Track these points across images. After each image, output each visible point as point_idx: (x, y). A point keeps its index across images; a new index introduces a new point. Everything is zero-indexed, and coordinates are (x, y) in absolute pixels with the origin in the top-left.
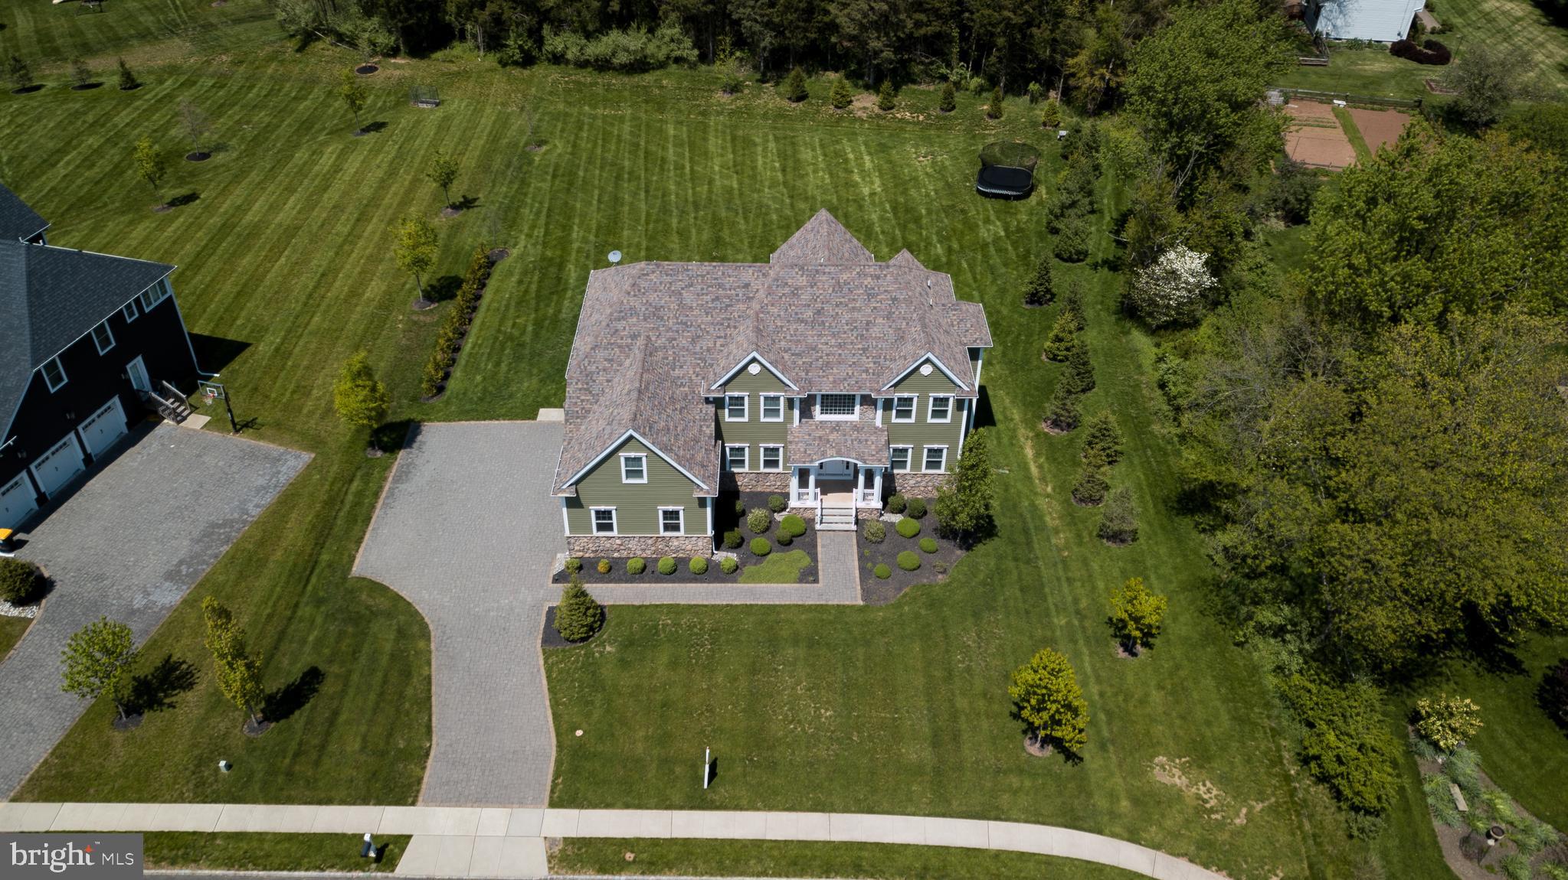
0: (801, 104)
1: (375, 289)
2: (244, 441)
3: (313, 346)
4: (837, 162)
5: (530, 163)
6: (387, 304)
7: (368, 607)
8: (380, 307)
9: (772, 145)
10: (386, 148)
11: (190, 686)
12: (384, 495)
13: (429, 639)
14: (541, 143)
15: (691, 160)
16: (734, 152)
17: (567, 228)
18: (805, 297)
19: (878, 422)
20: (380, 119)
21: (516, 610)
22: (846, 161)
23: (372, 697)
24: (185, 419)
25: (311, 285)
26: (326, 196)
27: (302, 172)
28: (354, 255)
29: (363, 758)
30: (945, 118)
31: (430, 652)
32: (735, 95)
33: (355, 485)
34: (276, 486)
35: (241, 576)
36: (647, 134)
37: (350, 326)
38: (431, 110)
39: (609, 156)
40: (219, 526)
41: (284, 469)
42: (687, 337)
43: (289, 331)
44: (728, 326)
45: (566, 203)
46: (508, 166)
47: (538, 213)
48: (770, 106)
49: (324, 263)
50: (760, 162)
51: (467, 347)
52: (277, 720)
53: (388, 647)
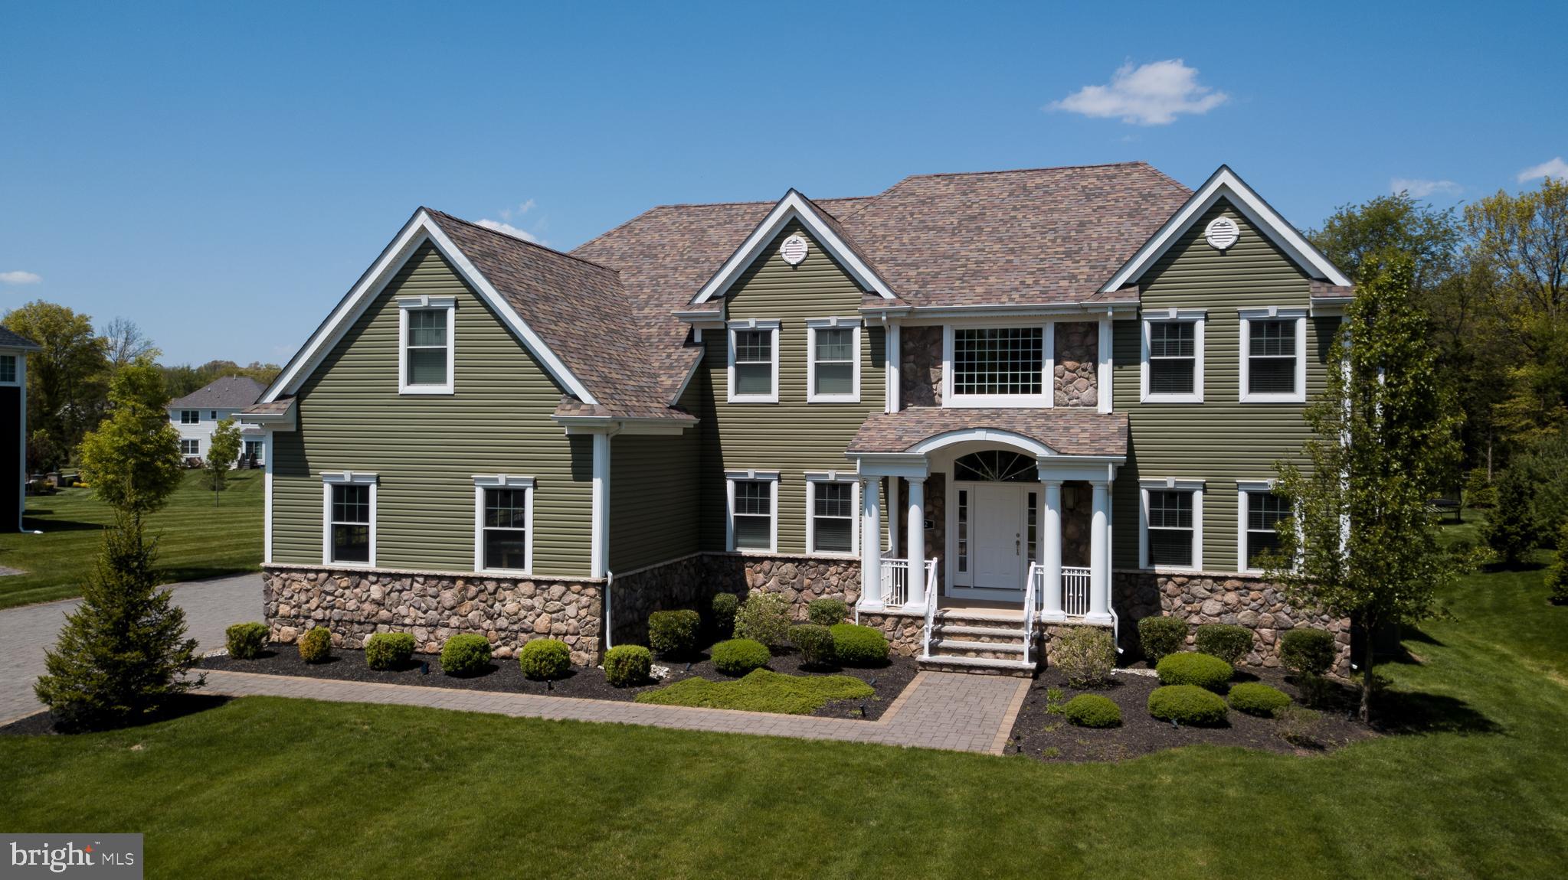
19: (1105, 406)
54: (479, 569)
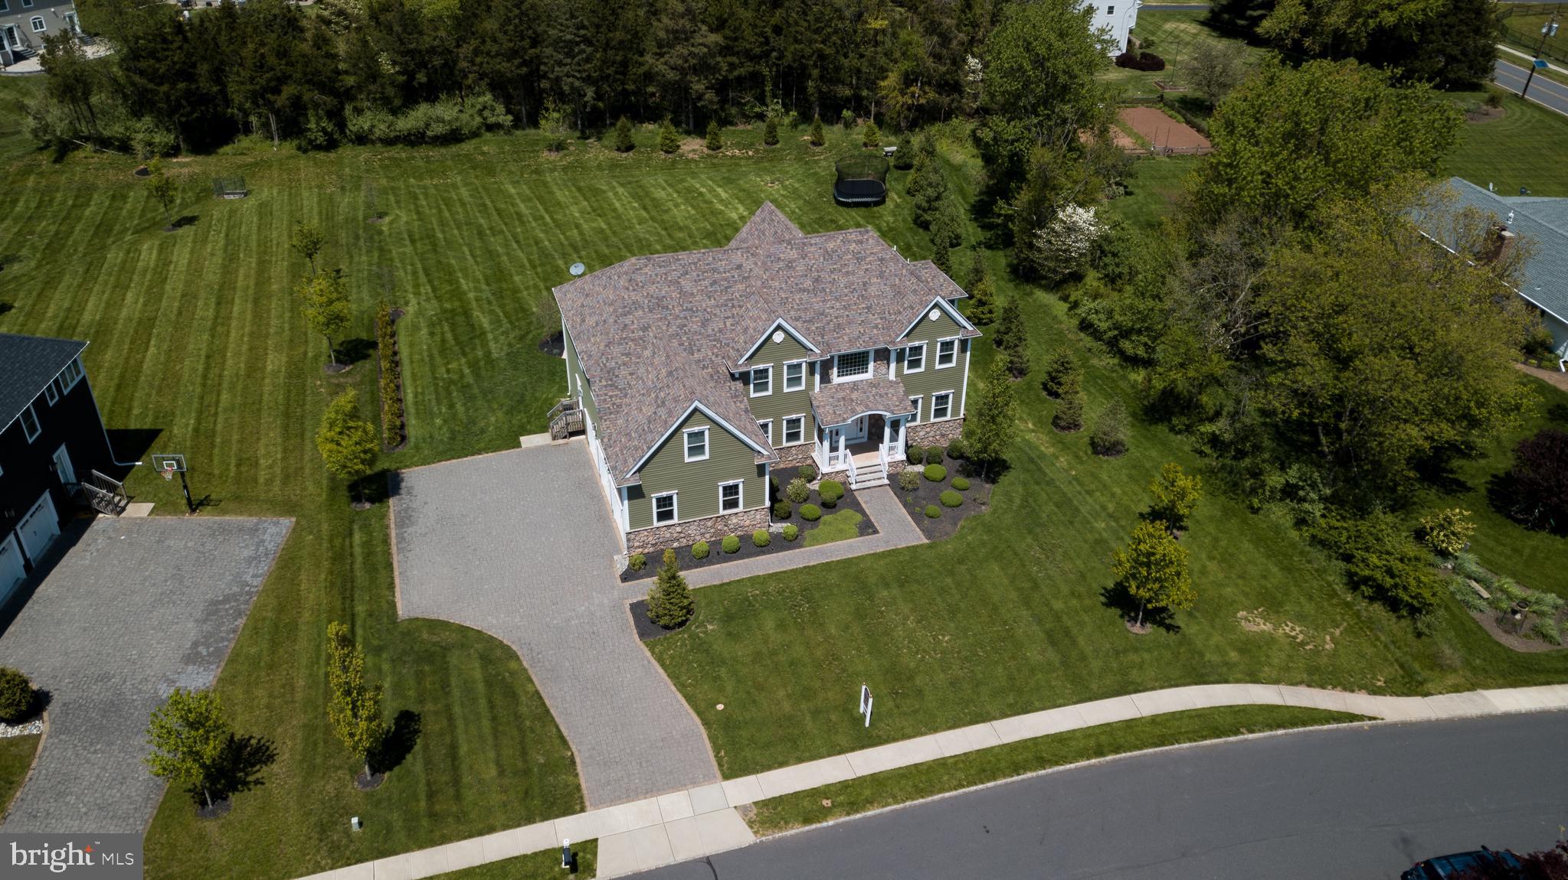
0: (631, 154)
1: (275, 362)
2: (204, 519)
3: (236, 421)
4: (691, 196)
5: (380, 233)
6: (296, 373)
7: (434, 644)
8: (290, 376)
9: (620, 190)
10: (211, 238)
11: (271, 759)
12: (394, 541)
13: (518, 658)
14: (381, 216)
15: (547, 210)
16: (586, 199)
17: (453, 281)
18: (800, 268)
19: (892, 376)
20: (186, 213)
21: (598, 614)
22: (701, 194)
23: (486, 723)
24: (123, 509)
25: (201, 368)
26: (168, 287)
27: (126, 269)
28: (233, 334)
29: (506, 781)
30: (773, 151)
31: (525, 670)
32: (561, 154)
33: (357, 538)
34: (266, 555)
35: (274, 644)
36: (490, 196)
37: (266, 397)
38: (241, 200)
39: (461, 217)
40: (222, 602)
41: (267, 537)
42: (697, 322)
43: (200, 412)
44: (733, 306)
45: (439, 262)
46: (357, 237)
47: (415, 273)
48: (601, 158)
49: (204, 346)
50: (617, 205)
51: (410, 397)
52: (391, 769)
53: (478, 675)
54: (722, 512)
